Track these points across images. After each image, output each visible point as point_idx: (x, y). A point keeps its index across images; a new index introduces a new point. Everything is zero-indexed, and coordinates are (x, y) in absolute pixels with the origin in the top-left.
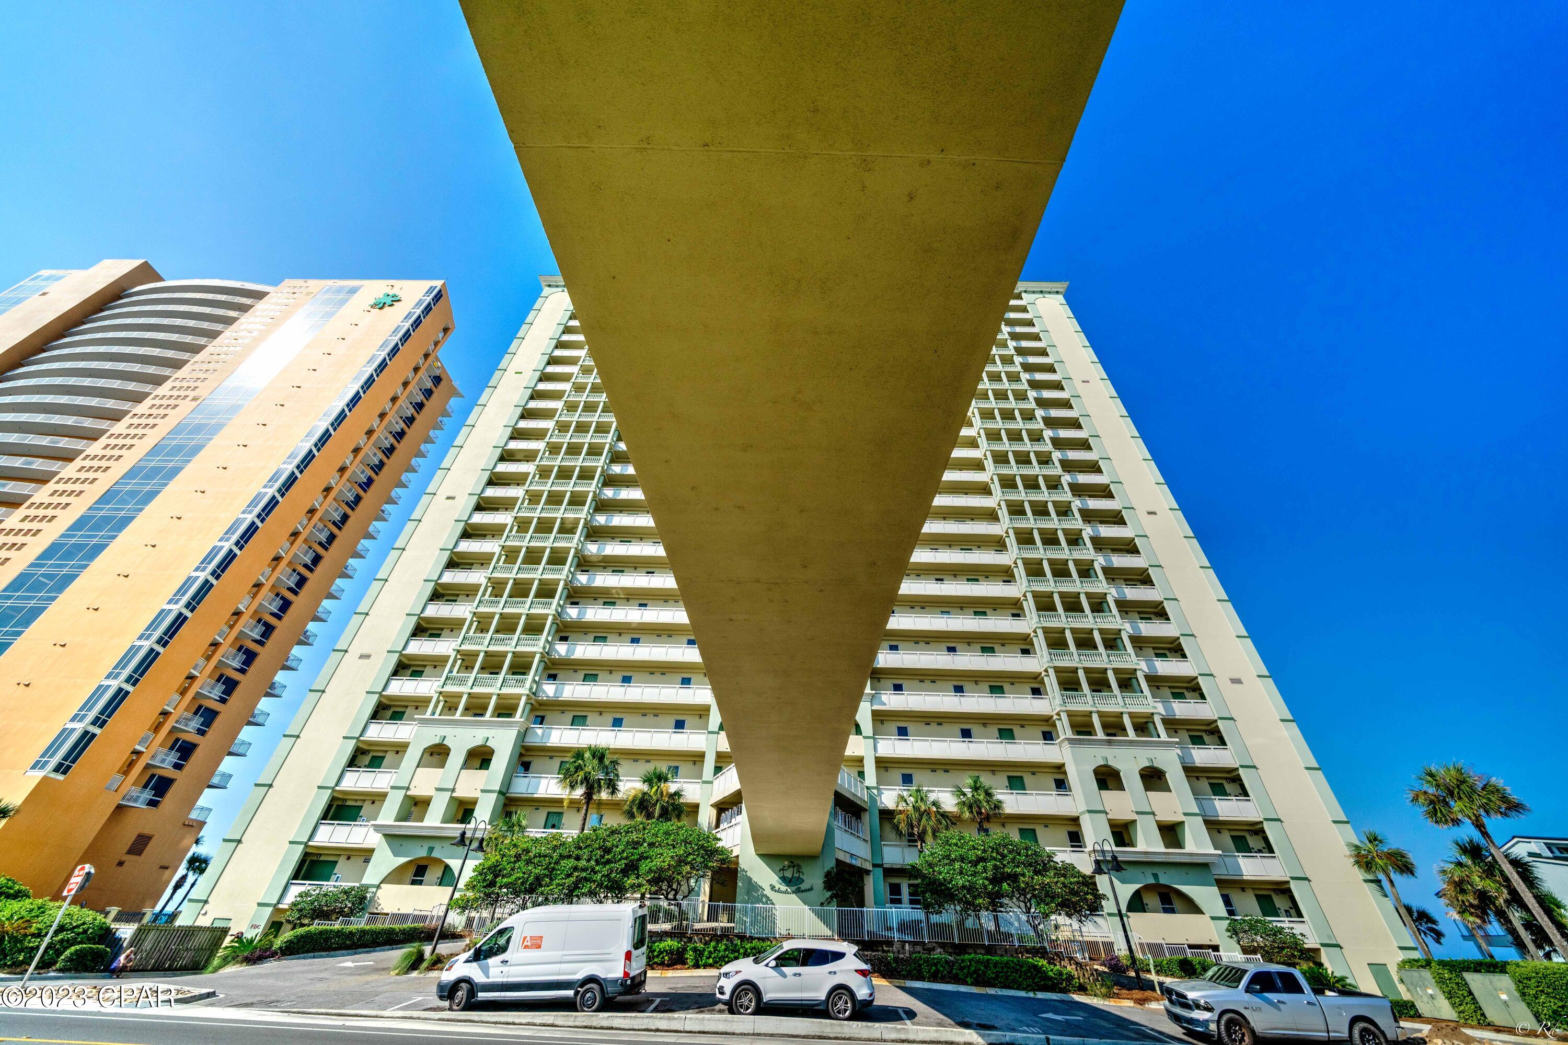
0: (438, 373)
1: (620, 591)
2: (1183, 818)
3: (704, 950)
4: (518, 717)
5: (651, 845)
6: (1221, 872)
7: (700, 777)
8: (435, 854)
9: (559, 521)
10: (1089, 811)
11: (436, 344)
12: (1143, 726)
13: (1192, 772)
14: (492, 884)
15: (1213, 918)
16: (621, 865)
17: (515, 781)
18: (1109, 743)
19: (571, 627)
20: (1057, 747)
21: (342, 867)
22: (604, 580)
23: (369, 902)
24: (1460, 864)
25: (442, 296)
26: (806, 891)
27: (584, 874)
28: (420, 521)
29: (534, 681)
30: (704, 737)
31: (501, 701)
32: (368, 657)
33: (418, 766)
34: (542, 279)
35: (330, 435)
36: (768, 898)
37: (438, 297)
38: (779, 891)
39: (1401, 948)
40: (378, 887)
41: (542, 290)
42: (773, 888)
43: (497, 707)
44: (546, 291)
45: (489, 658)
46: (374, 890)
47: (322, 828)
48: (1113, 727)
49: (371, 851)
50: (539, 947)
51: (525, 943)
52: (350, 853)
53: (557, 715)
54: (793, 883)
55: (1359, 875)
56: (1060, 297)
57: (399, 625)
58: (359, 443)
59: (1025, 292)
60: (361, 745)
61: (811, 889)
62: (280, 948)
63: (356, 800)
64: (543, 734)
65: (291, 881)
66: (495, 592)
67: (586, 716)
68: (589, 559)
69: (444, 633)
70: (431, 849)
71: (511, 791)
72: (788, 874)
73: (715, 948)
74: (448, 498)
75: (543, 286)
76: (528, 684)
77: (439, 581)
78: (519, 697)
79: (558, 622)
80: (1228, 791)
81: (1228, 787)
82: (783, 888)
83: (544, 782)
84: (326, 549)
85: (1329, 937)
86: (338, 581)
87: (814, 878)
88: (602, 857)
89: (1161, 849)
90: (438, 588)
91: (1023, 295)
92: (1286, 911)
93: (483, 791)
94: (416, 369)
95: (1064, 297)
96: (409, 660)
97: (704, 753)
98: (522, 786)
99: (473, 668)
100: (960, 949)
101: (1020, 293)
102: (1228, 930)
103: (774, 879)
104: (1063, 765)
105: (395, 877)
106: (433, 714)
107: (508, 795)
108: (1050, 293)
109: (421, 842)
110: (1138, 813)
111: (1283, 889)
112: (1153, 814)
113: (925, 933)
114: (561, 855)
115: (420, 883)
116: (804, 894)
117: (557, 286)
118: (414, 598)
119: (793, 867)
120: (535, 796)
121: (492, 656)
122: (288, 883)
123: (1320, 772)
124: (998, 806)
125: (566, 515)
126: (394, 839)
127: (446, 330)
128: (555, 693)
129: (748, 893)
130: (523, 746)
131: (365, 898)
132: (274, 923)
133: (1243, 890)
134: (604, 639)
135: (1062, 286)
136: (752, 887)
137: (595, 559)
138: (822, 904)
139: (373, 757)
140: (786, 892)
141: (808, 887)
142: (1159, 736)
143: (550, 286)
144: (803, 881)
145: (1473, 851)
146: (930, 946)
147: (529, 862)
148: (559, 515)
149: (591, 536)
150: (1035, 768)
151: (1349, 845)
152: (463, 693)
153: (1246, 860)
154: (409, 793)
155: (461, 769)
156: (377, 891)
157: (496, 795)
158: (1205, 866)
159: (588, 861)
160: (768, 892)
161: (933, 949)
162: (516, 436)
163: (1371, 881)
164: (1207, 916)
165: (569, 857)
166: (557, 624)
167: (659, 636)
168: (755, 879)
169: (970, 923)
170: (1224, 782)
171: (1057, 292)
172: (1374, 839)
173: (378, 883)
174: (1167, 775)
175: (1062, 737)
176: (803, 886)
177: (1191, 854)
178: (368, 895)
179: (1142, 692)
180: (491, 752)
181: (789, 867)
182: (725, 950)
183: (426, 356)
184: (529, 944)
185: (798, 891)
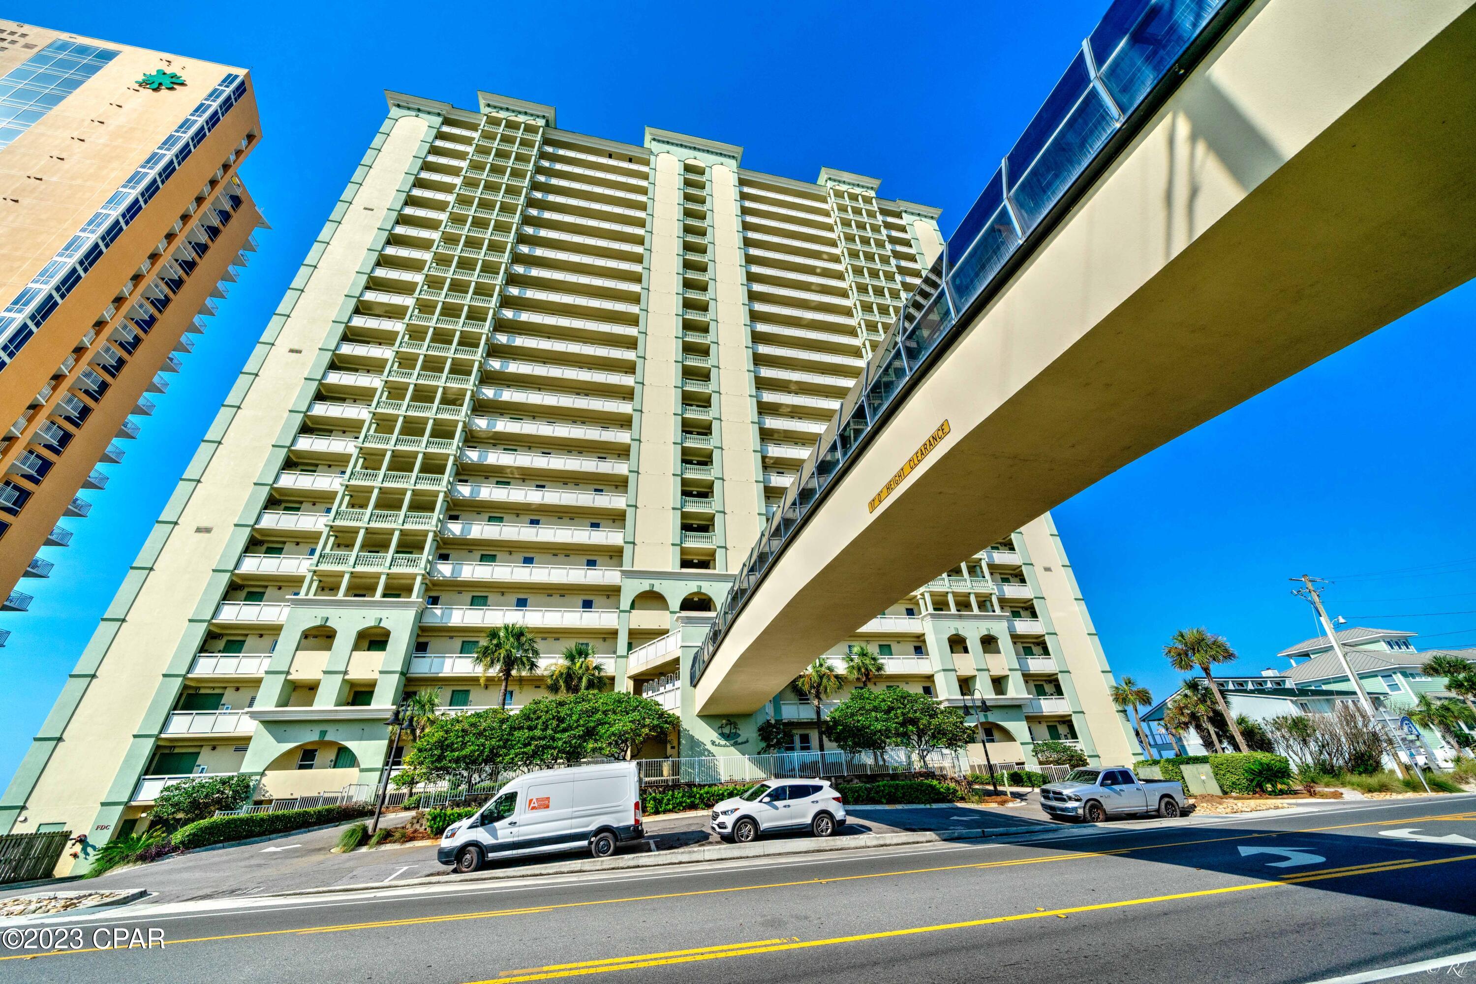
0: (238, 192)
1: (515, 471)
2: (1008, 673)
3: (663, 798)
4: (414, 597)
5: (605, 713)
6: (1029, 711)
7: (615, 652)
8: (328, 738)
9: (440, 390)
10: (944, 670)
11: (238, 153)
12: (984, 602)
13: (1016, 638)
14: (440, 758)
15: (1022, 744)
16: (580, 731)
17: (415, 660)
18: (960, 617)
19: (463, 506)
20: (920, 621)
21: (205, 757)
22: (496, 458)
23: (253, 790)
24: (1186, 696)
25: (245, 90)
26: (742, 743)
27: (543, 743)
28: (257, 375)
29: (428, 561)
30: (616, 615)
31: (390, 581)
32: (208, 530)
33: (297, 650)
34: (388, 94)
35: (101, 253)
36: (709, 751)
37: (241, 90)
38: (719, 745)
39: (1134, 754)
40: (263, 774)
41: (389, 111)
42: (713, 743)
43: (387, 587)
44: (394, 112)
45: (369, 536)
46: (258, 777)
47: (176, 719)
48: (963, 604)
49: (248, 739)
50: (548, 807)
51: (532, 805)
52: (215, 743)
53: (455, 596)
54: (731, 737)
55: (1115, 707)
56: (934, 222)
57: (246, 495)
58: (140, 268)
59: (906, 212)
60: (212, 628)
61: (747, 742)
62: (182, 842)
63: (214, 688)
64: (443, 614)
65: (143, 777)
66: (366, 465)
67: (487, 597)
68: (476, 435)
69: (304, 506)
70: (323, 733)
71: (412, 671)
72: (726, 730)
73: (673, 796)
74: (292, 351)
75: (390, 105)
76: (423, 564)
77: (293, 448)
78: (413, 577)
79: (449, 499)
80: (1034, 652)
81: (1035, 649)
82: (723, 742)
83: (448, 662)
84: (96, 400)
85: (1093, 751)
86: (115, 441)
87: (749, 732)
88: (558, 726)
89: (993, 696)
90: (291, 456)
91: (904, 215)
92: (1065, 736)
93: (381, 672)
94: (213, 183)
95: (938, 222)
96: (263, 535)
97: (617, 630)
98: (423, 667)
99: (353, 545)
100: (873, 778)
101: (901, 212)
102: (1033, 751)
103: (714, 735)
104: (924, 634)
105: (280, 763)
106: (307, 594)
107: (408, 675)
108: (926, 217)
109: (309, 727)
110: (978, 670)
111: (1066, 721)
112: (988, 670)
113: (845, 767)
114: (511, 728)
115: (310, 767)
116: (740, 746)
117: (409, 109)
118: (262, 465)
119: (731, 724)
120: (440, 675)
121: (374, 533)
122: (139, 779)
123: (1096, 637)
124: (880, 668)
125: (448, 385)
126: (273, 725)
127: (250, 137)
128: (453, 573)
129: (692, 748)
130: (420, 627)
131: (248, 786)
132: (126, 821)
133: (1040, 723)
134: (500, 519)
135: (937, 212)
136: (695, 744)
137: (484, 436)
138: (759, 753)
139: (228, 641)
140: (724, 746)
141: (745, 740)
142: (994, 611)
143: (399, 106)
144: (739, 735)
145: (1193, 686)
146: (849, 778)
147: (480, 734)
148: (441, 383)
149: (477, 411)
150: (900, 637)
151: (1112, 687)
152: (344, 572)
153: (1046, 701)
154: (289, 677)
155: (352, 651)
156: (261, 779)
157: (397, 676)
158: (1019, 707)
159: (544, 730)
160: (709, 746)
161: (852, 780)
162: (371, 285)
163: (1121, 711)
164: (1018, 743)
165: (521, 728)
166: (448, 502)
167: (560, 518)
168: (697, 737)
169: (856, 761)
170: (1032, 645)
171: (932, 218)
172: (1129, 682)
173: (261, 771)
174: (999, 641)
175: (924, 613)
176: (740, 740)
177: (1012, 699)
178: (251, 784)
179: (984, 577)
180: (387, 634)
181: (727, 725)
182: (682, 797)
183: (226, 167)
184: (536, 805)
185: (735, 744)
